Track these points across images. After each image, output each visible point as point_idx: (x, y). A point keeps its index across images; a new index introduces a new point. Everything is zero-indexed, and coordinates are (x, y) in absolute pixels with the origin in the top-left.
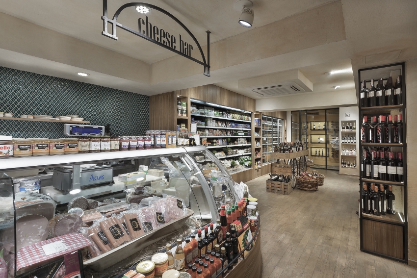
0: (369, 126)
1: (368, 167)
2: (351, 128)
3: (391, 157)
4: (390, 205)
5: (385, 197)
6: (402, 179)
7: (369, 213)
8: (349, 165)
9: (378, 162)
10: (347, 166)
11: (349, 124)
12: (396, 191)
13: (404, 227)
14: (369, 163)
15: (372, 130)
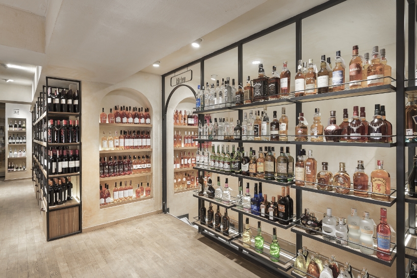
0: (54, 128)
1: (54, 164)
2: (20, 126)
3: (71, 153)
4: (69, 193)
5: (67, 187)
6: (78, 169)
7: (54, 205)
8: (18, 168)
9: (62, 159)
10: (15, 170)
11: (18, 122)
12: (74, 180)
13: (80, 206)
14: (55, 161)
15: (57, 131)
